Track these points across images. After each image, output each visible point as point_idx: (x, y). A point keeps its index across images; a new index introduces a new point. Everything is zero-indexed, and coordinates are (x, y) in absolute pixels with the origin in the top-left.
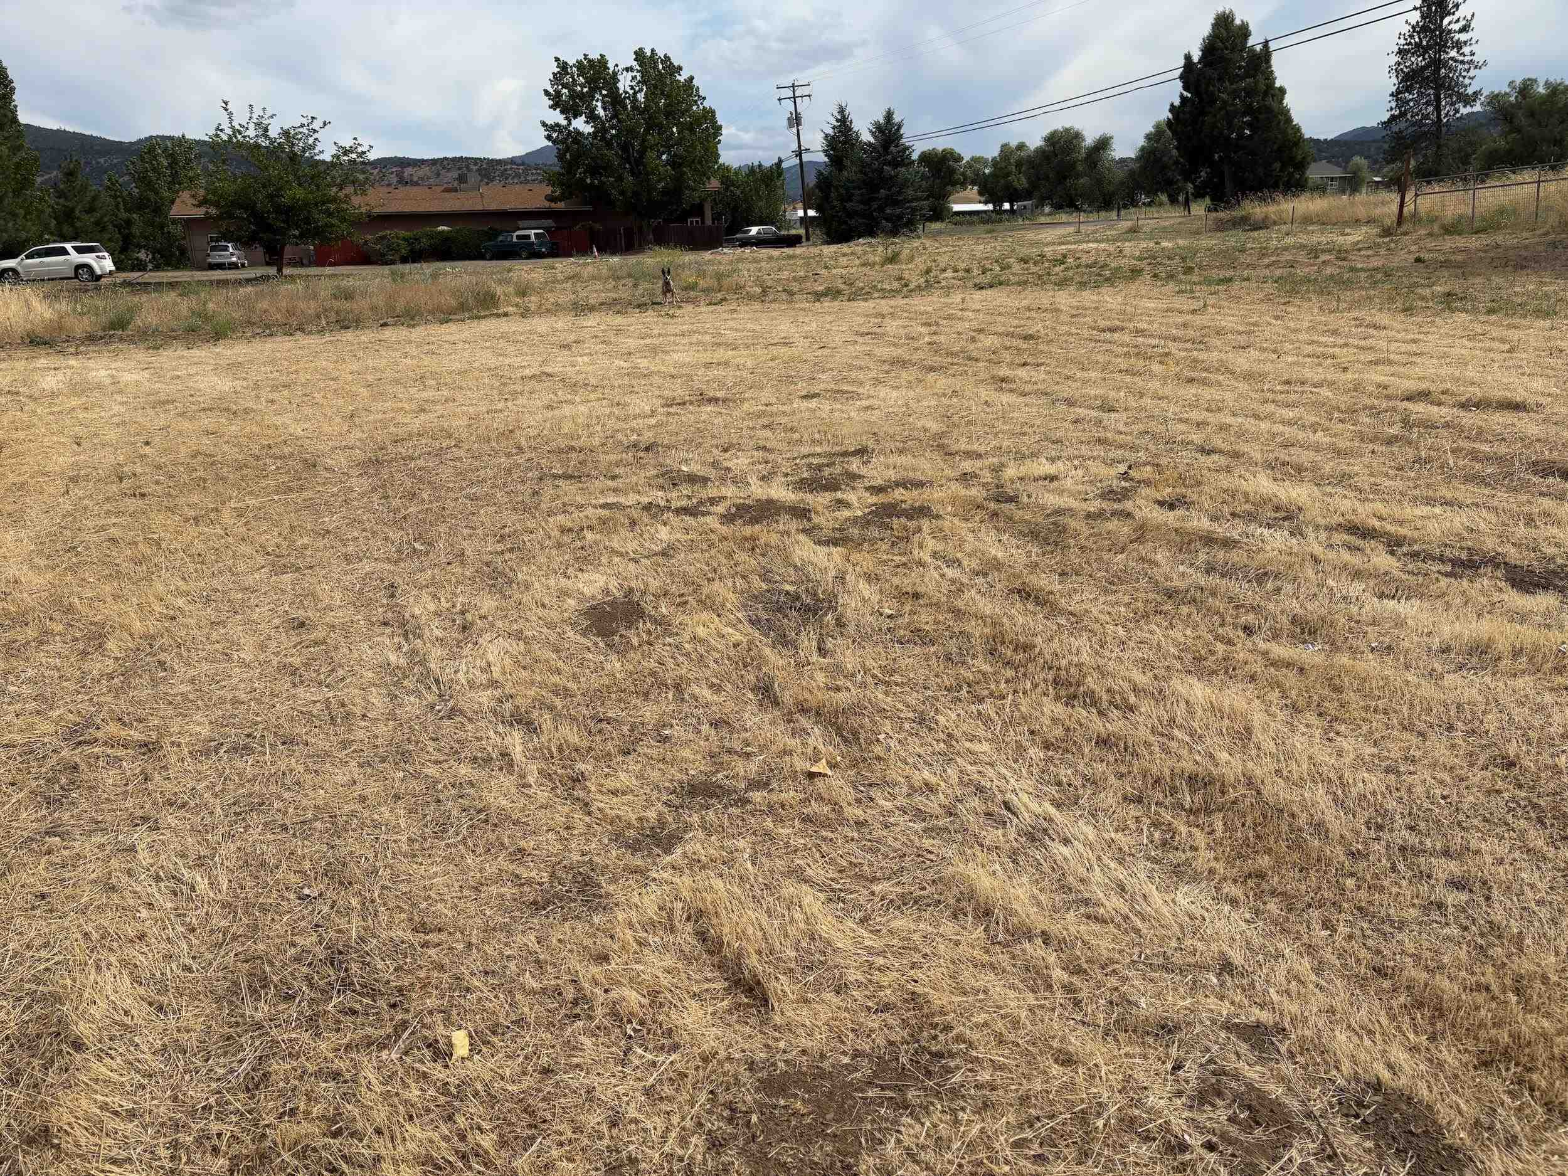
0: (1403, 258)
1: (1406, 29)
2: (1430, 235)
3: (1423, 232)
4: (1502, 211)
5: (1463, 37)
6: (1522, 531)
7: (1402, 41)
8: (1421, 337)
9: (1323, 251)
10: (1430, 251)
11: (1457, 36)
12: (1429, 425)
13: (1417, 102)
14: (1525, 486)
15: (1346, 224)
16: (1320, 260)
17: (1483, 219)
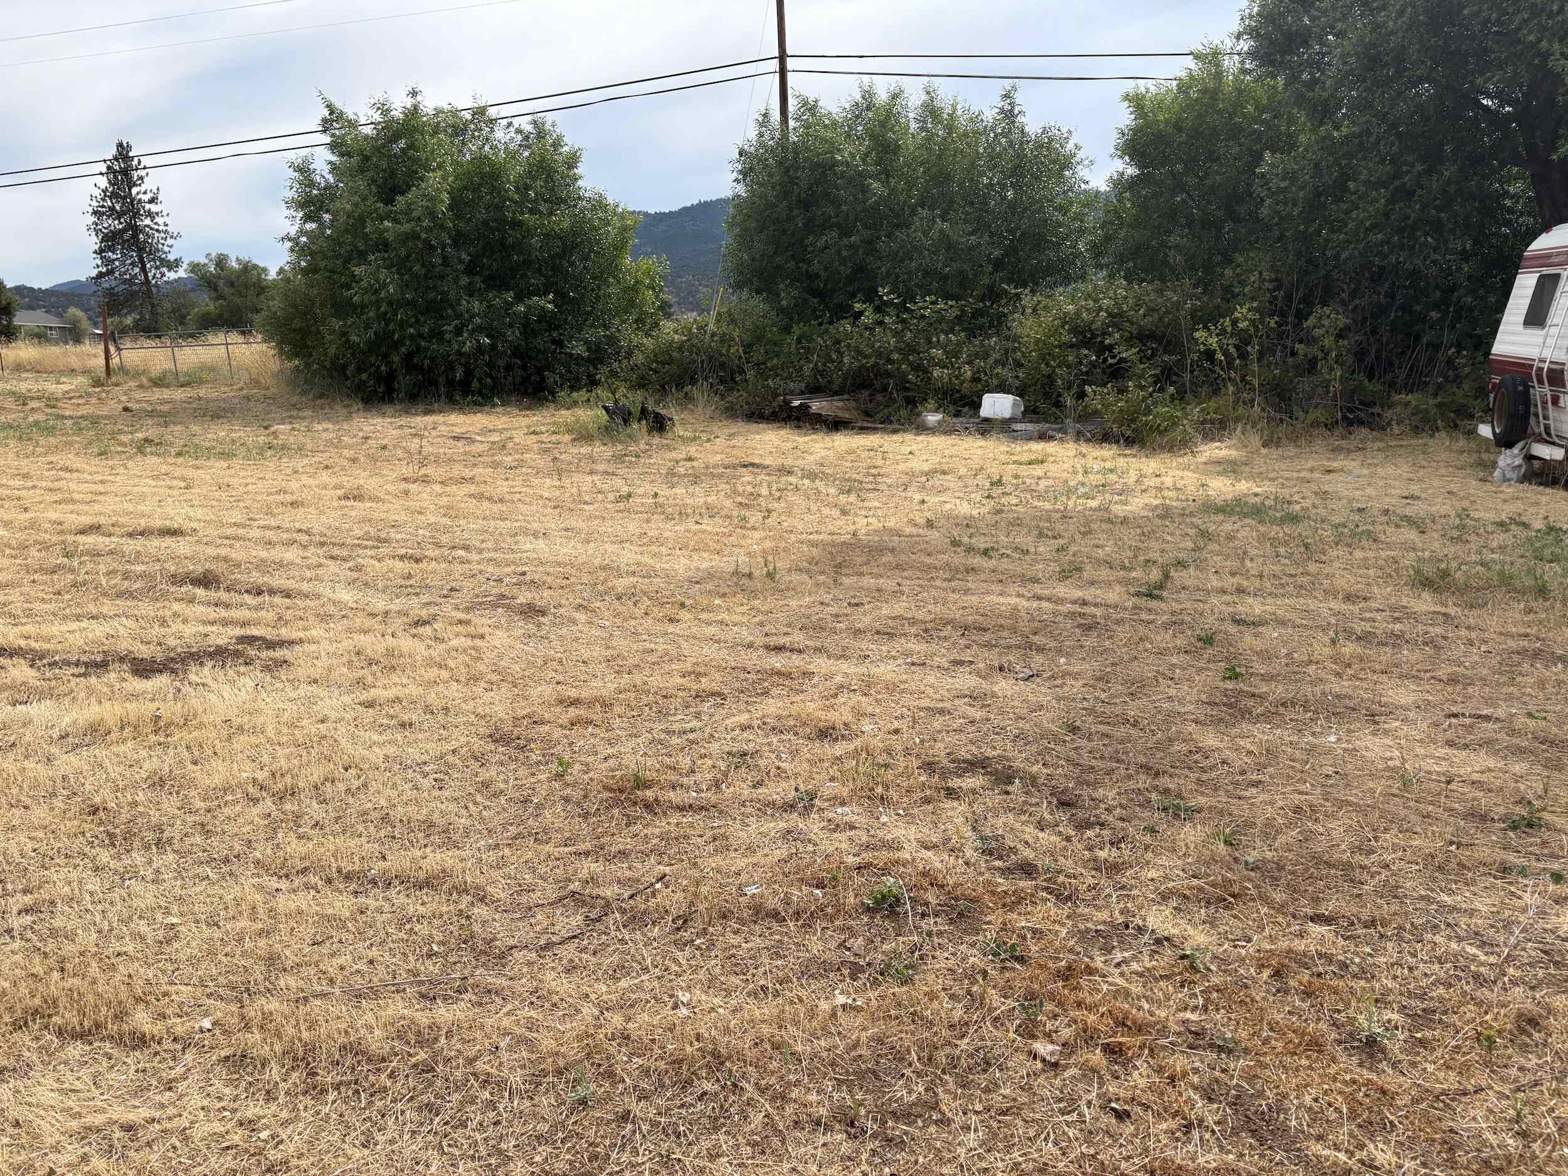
0: (113, 407)
1: (97, 193)
2: (141, 386)
3: (132, 384)
4: (203, 367)
5: (153, 208)
6: (157, 630)
7: (95, 204)
8: (111, 478)
9: (32, 398)
10: (138, 402)
11: (148, 206)
12: (95, 554)
13: (123, 264)
14: (165, 595)
15: (62, 373)
16: (29, 407)
17: (187, 374)
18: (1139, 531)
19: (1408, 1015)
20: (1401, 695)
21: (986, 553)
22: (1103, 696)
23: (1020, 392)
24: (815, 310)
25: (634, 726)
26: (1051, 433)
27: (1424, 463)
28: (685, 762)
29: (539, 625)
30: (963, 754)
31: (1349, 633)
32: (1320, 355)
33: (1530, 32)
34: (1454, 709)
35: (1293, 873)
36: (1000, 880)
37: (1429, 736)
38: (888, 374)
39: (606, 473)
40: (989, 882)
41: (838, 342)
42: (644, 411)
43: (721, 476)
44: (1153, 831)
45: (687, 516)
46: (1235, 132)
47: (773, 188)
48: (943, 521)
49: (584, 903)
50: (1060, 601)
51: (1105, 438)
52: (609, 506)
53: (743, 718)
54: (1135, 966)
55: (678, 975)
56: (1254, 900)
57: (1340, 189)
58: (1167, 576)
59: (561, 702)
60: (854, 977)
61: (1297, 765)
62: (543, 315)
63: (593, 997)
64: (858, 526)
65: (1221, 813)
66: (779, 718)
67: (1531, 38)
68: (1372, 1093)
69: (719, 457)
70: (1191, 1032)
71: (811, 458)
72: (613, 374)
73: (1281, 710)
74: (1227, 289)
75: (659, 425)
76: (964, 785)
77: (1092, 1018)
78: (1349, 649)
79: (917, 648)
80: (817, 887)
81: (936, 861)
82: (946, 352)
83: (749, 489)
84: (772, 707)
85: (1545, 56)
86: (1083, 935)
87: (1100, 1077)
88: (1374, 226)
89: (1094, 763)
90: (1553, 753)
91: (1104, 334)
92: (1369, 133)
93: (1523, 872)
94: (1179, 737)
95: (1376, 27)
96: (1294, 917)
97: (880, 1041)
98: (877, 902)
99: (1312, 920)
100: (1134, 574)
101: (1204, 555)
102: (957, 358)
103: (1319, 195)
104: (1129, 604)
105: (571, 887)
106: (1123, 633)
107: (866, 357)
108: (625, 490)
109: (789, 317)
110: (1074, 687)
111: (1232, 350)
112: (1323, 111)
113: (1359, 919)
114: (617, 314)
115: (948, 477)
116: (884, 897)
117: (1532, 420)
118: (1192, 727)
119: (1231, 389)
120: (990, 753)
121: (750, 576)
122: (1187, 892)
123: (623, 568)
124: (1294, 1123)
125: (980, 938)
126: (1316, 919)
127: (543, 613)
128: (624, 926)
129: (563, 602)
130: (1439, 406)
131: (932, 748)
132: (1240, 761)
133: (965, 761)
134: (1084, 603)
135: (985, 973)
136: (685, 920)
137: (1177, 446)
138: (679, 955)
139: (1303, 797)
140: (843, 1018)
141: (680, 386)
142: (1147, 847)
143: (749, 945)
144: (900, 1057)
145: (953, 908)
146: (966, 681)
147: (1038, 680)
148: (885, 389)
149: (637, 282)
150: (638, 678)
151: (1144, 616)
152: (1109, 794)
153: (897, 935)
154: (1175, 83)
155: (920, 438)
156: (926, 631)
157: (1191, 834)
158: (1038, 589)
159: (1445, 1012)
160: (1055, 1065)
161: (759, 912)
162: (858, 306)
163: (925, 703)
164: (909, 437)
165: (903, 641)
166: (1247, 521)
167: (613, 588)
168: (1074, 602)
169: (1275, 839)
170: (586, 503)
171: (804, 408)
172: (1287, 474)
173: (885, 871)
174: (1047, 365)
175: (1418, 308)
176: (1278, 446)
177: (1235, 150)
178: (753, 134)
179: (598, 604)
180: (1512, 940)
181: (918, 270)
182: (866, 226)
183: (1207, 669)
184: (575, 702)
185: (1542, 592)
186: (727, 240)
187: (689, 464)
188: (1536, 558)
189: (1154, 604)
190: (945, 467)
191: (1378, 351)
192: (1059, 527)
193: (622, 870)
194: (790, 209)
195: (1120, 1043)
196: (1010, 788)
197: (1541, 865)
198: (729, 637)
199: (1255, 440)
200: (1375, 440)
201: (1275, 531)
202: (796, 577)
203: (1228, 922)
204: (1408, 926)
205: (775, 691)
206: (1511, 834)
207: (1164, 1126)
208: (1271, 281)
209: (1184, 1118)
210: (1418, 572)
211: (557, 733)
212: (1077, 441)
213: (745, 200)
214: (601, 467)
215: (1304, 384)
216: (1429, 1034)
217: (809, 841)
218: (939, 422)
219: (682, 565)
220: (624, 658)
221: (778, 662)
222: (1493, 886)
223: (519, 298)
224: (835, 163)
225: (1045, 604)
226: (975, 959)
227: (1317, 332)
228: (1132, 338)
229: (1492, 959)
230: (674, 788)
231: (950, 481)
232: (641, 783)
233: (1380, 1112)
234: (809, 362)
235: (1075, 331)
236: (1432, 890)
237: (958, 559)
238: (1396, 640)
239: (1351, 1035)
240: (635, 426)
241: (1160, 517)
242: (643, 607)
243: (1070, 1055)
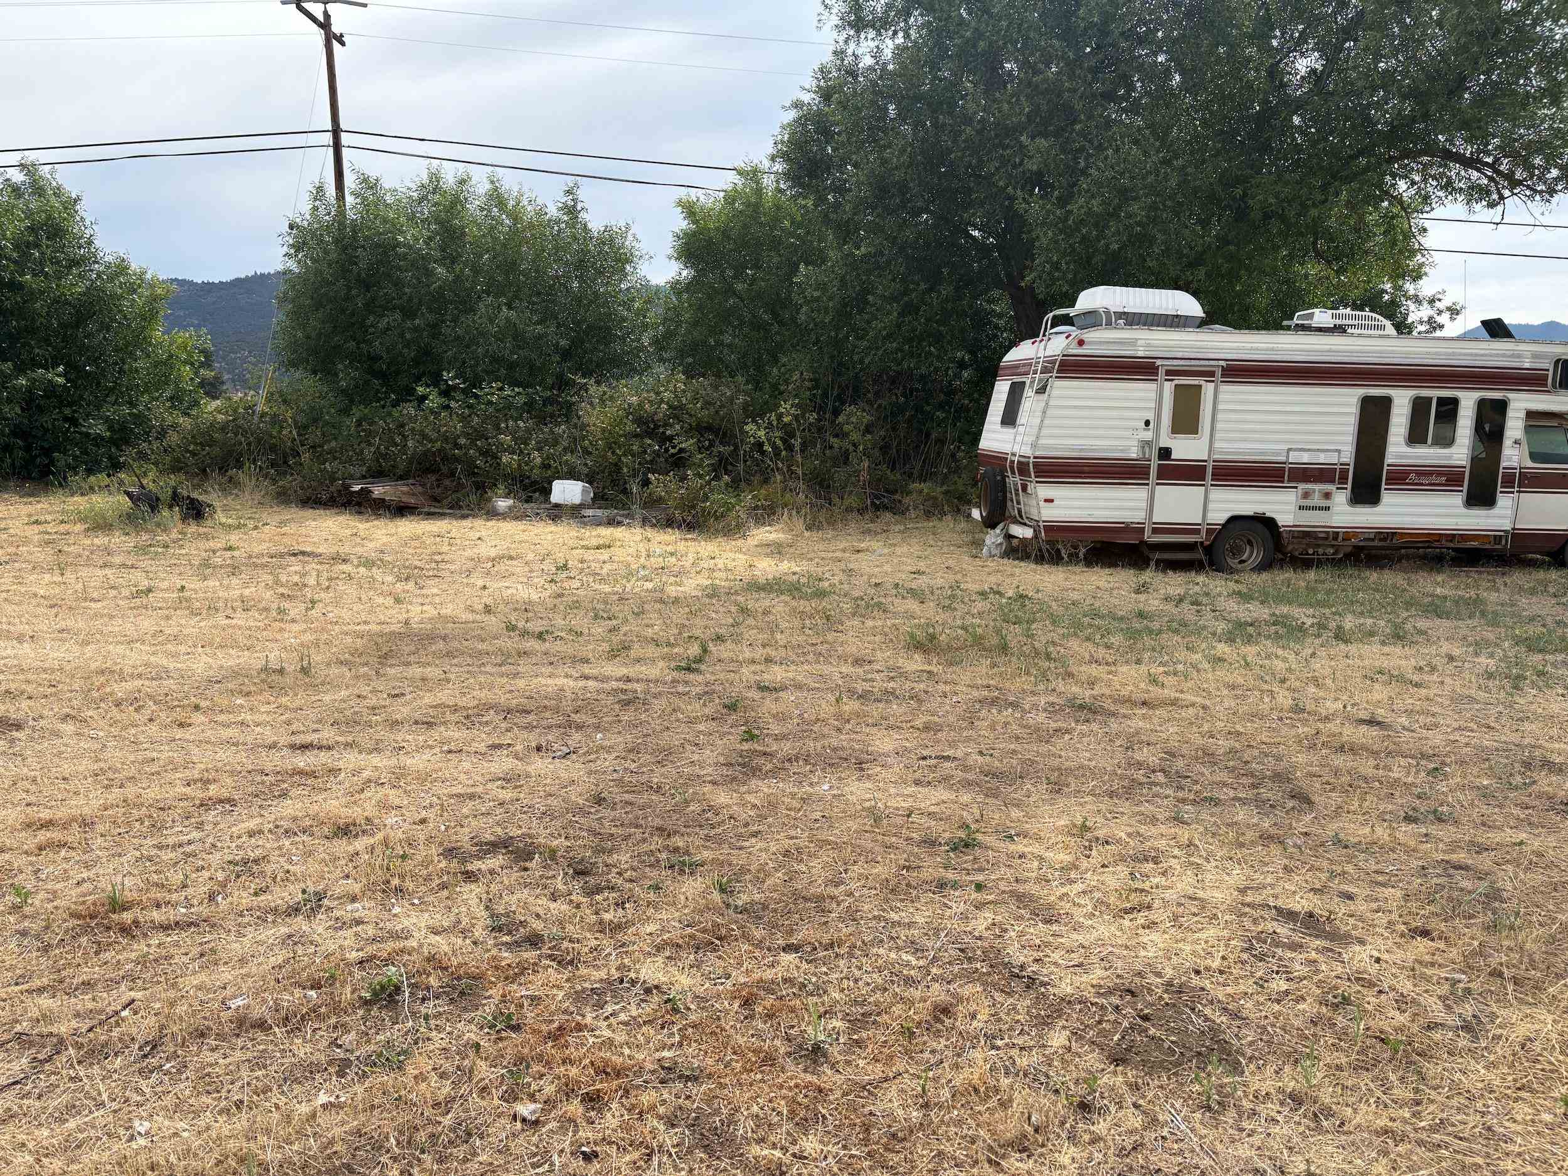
18: (687, 610)
19: (849, 1021)
20: (884, 743)
21: (540, 636)
22: (633, 766)
23: (590, 479)
24: (378, 391)
25: (119, 845)
26: (619, 518)
27: (932, 542)
28: (177, 878)
29: (13, 741)
30: (488, 837)
31: (852, 692)
32: (851, 448)
33: (1000, 179)
34: (925, 753)
35: (775, 911)
36: (506, 955)
37: (901, 778)
38: (457, 460)
39: (124, 566)
40: (494, 958)
41: (402, 426)
42: (175, 496)
43: (264, 566)
44: (657, 888)
45: (217, 610)
46: (775, 244)
47: (330, 265)
48: (501, 607)
49: (31, 1044)
50: (605, 679)
51: (669, 523)
52: (121, 602)
53: (252, 824)
54: (623, 1017)
55: (139, 1105)
56: (736, 940)
57: (861, 302)
58: (705, 651)
59: (29, 826)
60: (341, 1074)
61: (793, 813)
62: (51, 390)
63: (31, 1145)
64: (411, 615)
65: (722, 864)
66: (295, 819)
67: (1001, 183)
68: (810, 1093)
69: (265, 546)
70: (663, 1068)
71: (371, 545)
72: (142, 456)
73: (787, 764)
74: (775, 387)
75: (196, 511)
76: (483, 867)
77: (574, 1071)
78: (850, 706)
79: (457, 735)
80: (312, 988)
81: (442, 944)
82: (514, 439)
83: (296, 578)
84: (289, 808)
85: (1012, 199)
86: (579, 997)
87: (576, 1126)
88: (889, 336)
89: (614, 830)
90: (994, 783)
91: (666, 425)
92: (882, 254)
93: (955, 885)
94: (696, 798)
95: (884, 162)
96: (769, 949)
97: (359, 1133)
98: (375, 994)
99: (784, 950)
100: (676, 650)
101: (742, 629)
102: (526, 444)
103: (845, 305)
104: (669, 678)
105: (18, 1028)
106: (658, 705)
107: (431, 441)
108: (145, 584)
109: (350, 398)
110: (607, 762)
111: (779, 442)
112: (846, 232)
113: (820, 943)
114: (146, 391)
115: (514, 563)
116: (383, 988)
117: (1009, 504)
118: (708, 788)
119: (779, 477)
120: (515, 832)
121: (281, 671)
122: (680, 942)
123: (128, 670)
124: (741, 1132)
125: (479, 1013)
126: (788, 948)
127: (18, 726)
128: (79, 1062)
129: (46, 713)
130: (946, 493)
131: (456, 833)
132: (744, 815)
133: (486, 844)
134: (628, 679)
135: (477, 1046)
136: (151, 1048)
137: (733, 530)
138: (143, 1084)
139: (791, 842)
140: (323, 1119)
141: (223, 470)
142: (649, 904)
143: (228, 1060)
144: (378, 1146)
145: (454, 988)
146: (503, 763)
147: (574, 756)
148: (452, 474)
149: (171, 356)
150: (131, 791)
151: (681, 689)
152: (623, 858)
153: (394, 1024)
154: (722, 194)
155: (490, 524)
156: (467, 717)
157: (691, 887)
158: (587, 670)
159: (879, 1014)
160: (536, 1123)
161: (244, 1024)
162: (420, 390)
163: (459, 789)
164: (479, 523)
165: (442, 728)
166: (783, 597)
167: (111, 694)
168: (619, 680)
169: (763, 882)
170: (93, 600)
171: (365, 492)
172: (823, 554)
173: (388, 961)
174: (613, 453)
175: (928, 408)
176: (819, 529)
177: (776, 260)
178: (306, 207)
179: (90, 713)
180: (939, 944)
181: (485, 356)
182: (430, 310)
183: (729, 733)
184: (47, 824)
185: (1004, 649)
186: (278, 318)
187: (228, 554)
188: (1004, 620)
189: (691, 677)
190: (513, 553)
191: (899, 444)
192: (615, 609)
193: (85, 1002)
194: (349, 289)
195: (598, 1091)
196: (528, 864)
197: (968, 878)
198: (249, 739)
199: (800, 525)
200: (897, 523)
201: (803, 605)
202: (335, 671)
203: (713, 963)
204: (859, 943)
205: (294, 792)
206: (952, 855)
207: (628, 1158)
208: (811, 380)
209: (647, 1147)
210: (912, 636)
211: (20, 861)
212: (643, 525)
213: (299, 276)
214: (117, 560)
215: (840, 474)
216: (864, 1035)
217: (311, 943)
218: (510, 508)
219: (202, 664)
220: (116, 771)
221: (302, 761)
222: (932, 901)
223: (20, 370)
224: (399, 244)
225: (591, 683)
226: (472, 1034)
227: (846, 428)
228: (691, 428)
229: (921, 963)
230: (158, 906)
231: (517, 567)
232: (117, 905)
233: (815, 1108)
234: (370, 444)
235: (639, 421)
236: (884, 910)
237: (510, 643)
238: (889, 695)
239: (800, 1047)
240: (166, 513)
241: (709, 596)
242: (147, 713)
243: (550, 1111)
